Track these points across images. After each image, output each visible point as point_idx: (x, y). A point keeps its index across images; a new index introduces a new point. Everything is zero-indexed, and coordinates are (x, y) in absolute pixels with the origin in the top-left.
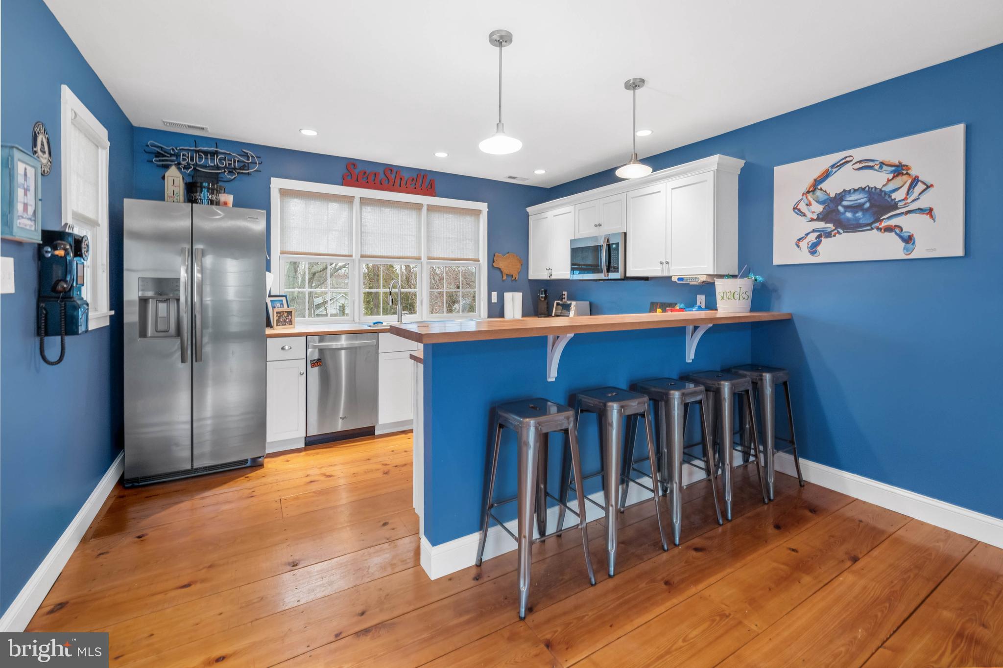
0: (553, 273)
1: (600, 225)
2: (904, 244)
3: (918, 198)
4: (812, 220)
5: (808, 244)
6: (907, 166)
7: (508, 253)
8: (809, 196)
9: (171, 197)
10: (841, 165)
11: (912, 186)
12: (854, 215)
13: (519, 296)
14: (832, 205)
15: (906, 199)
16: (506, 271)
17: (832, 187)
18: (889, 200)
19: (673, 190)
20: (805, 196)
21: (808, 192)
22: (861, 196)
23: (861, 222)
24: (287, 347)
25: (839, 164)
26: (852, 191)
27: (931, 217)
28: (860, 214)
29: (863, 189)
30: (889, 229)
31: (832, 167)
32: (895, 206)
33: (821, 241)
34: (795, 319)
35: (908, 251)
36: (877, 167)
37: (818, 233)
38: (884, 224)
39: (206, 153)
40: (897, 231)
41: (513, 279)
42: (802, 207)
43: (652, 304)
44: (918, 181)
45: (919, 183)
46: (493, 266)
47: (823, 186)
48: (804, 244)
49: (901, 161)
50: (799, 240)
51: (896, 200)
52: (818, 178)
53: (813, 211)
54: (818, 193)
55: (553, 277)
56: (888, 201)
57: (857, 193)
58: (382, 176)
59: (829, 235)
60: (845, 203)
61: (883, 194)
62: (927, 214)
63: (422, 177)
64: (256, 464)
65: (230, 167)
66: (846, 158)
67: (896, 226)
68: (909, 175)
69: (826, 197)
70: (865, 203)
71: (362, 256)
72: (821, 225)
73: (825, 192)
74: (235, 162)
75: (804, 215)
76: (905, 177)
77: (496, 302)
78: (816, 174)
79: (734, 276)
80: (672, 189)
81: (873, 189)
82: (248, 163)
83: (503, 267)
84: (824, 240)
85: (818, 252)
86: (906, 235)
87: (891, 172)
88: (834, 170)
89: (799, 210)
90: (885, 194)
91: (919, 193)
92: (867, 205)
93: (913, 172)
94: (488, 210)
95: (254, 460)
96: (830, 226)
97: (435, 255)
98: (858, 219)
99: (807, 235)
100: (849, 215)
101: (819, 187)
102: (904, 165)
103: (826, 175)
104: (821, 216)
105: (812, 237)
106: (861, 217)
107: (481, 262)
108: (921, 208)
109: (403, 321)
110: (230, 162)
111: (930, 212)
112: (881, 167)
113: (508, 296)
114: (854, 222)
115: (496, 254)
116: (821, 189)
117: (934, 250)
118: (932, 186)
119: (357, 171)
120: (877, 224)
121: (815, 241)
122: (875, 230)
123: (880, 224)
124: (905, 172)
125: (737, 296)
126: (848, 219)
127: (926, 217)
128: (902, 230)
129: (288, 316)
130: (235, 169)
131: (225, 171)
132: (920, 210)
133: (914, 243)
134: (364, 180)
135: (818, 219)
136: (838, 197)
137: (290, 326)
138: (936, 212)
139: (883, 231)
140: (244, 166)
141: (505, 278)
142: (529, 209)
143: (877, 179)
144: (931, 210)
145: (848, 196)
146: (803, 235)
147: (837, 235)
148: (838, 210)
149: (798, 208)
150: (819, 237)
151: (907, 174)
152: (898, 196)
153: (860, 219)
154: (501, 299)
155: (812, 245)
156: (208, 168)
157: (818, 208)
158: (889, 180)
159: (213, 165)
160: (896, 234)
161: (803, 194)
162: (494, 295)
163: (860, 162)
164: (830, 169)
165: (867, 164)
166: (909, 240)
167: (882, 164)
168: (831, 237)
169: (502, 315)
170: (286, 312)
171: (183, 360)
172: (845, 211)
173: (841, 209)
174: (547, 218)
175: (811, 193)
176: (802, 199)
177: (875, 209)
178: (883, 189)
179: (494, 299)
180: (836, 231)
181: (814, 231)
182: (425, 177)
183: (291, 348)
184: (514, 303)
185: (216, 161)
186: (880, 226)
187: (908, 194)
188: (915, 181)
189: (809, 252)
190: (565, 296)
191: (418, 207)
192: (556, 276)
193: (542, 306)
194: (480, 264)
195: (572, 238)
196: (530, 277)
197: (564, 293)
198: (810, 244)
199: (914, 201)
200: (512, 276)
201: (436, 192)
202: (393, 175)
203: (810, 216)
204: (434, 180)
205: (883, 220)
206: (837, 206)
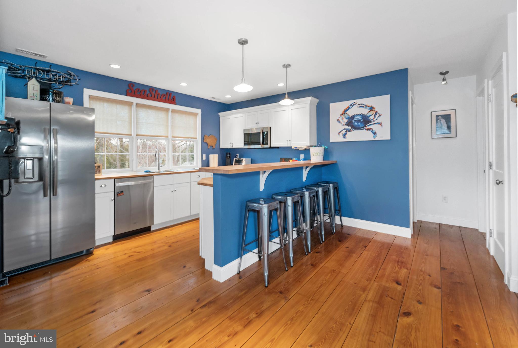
0: (234, 145)
1: (258, 123)
2: (373, 135)
4: (344, 125)
6: (374, 107)
7: (211, 135)
8: (343, 116)
9: (32, 97)
10: (353, 105)
11: (376, 115)
13: (216, 156)
14: (350, 120)
15: (374, 119)
16: (210, 143)
17: (350, 113)
19: (292, 110)
21: (342, 114)
22: (360, 117)
23: (360, 126)
24: (103, 186)
25: (352, 105)
26: (357, 115)
27: (381, 126)
28: (359, 124)
29: (361, 114)
30: (369, 129)
31: (350, 105)
32: (370, 121)
34: (338, 163)
35: (375, 137)
36: (365, 107)
38: (367, 128)
39: (44, 71)
40: (371, 130)
41: (213, 148)
42: (340, 120)
43: (281, 159)
44: (377, 113)
46: (203, 141)
47: (347, 112)
48: (341, 134)
50: (340, 132)
51: (371, 119)
52: (346, 109)
53: (344, 121)
54: (346, 115)
55: (234, 147)
56: (368, 119)
57: (359, 116)
58: (148, 92)
59: (349, 131)
60: (355, 119)
61: (367, 117)
62: (380, 124)
63: (169, 93)
64: (89, 253)
65: (59, 80)
66: (355, 103)
67: (371, 129)
69: (348, 117)
71: (137, 135)
72: (347, 127)
73: (348, 115)
74: (63, 77)
75: (341, 123)
76: (373, 111)
78: (345, 107)
79: (315, 146)
81: (364, 115)
82: (71, 79)
83: (208, 142)
84: (348, 133)
85: (346, 137)
86: (374, 132)
87: (369, 109)
88: (351, 106)
89: (339, 121)
91: (378, 117)
92: (362, 120)
93: (376, 110)
94: (201, 113)
95: (88, 250)
96: (350, 128)
97: (176, 135)
98: (359, 125)
99: (342, 130)
100: (356, 124)
101: (346, 113)
103: (348, 109)
104: (347, 124)
105: (344, 131)
106: (360, 124)
107: (198, 139)
109: (161, 170)
110: (60, 78)
111: (381, 124)
112: (366, 107)
113: (211, 156)
114: (358, 126)
115: (205, 135)
116: (347, 113)
117: (382, 137)
118: (381, 115)
119: (134, 88)
121: (345, 133)
122: (364, 130)
123: (366, 127)
125: (319, 154)
126: (356, 125)
127: (379, 126)
128: (372, 130)
129: (98, 168)
130: (63, 81)
131: (56, 83)
132: (378, 123)
133: (376, 135)
134: (138, 93)
135: (346, 125)
136: (353, 117)
137: (100, 174)
138: (382, 124)
139: (367, 130)
140: (68, 81)
141: (209, 147)
142: (220, 114)
143: (365, 111)
145: (356, 117)
147: (352, 131)
148: (352, 122)
150: (346, 131)
151: (374, 110)
152: (371, 118)
153: (360, 125)
154: (208, 158)
156: (45, 80)
157: (346, 121)
158: (369, 112)
159: (48, 78)
161: (341, 115)
162: (204, 156)
163: (359, 104)
165: (361, 106)
166: (375, 133)
167: (366, 106)
169: (208, 165)
170: (97, 166)
171: (45, 195)
172: (355, 122)
173: (353, 121)
174: (230, 118)
175: (343, 115)
176: (340, 117)
177: (364, 122)
178: (367, 115)
179: (204, 158)
180: (352, 129)
181: (344, 129)
182: (170, 94)
183: (106, 186)
184: (214, 159)
185: (51, 76)
187: (374, 117)
188: (376, 113)
189: (343, 137)
190: (238, 156)
191: (167, 110)
192: (235, 146)
193: (228, 161)
194: (197, 140)
195: (244, 129)
196: (221, 147)
197: (237, 154)
198: (343, 134)
199: (376, 120)
200: (212, 146)
201: (176, 103)
202: (154, 92)
203: (343, 123)
204: (175, 96)
205: (367, 126)
206: (352, 120)
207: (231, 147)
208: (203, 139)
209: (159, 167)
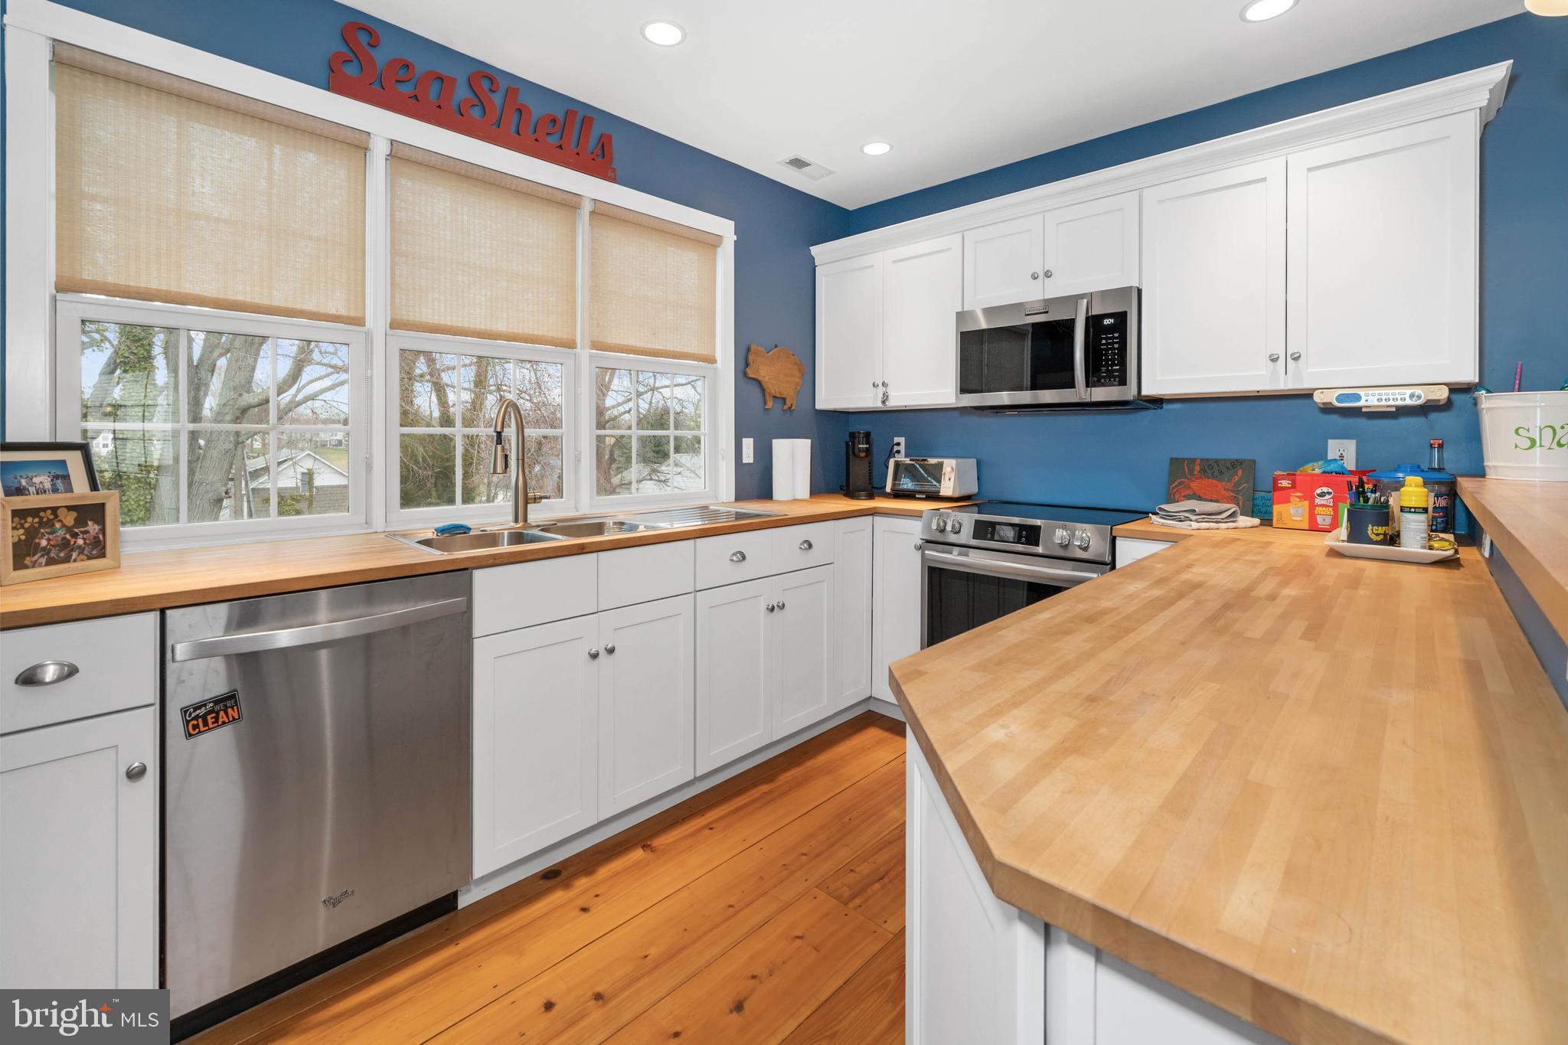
0: (892, 393)
1: (1048, 274)
7: (776, 346)
13: (802, 448)
16: (773, 388)
41: (786, 407)
46: (745, 374)
55: (894, 403)
58: (464, 92)
63: (580, 117)
71: (395, 325)
77: (752, 461)
80: (1310, 170)
83: (766, 379)
94: (735, 238)
97: (611, 339)
107: (719, 364)
113: (782, 448)
115: (753, 347)
119: (380, 56)
141: (770, 405)
142: (815, 250)
154: (765, 456)
162: (748, 444)
169: (765, 492)
174: (874, 266)
179: (748, 457)
182: (586, 123)
184: (793, 463)
190: (902, 448)
191: (568, 203)
192: (901, 398)
193: (859, 469)
194: (716, 369)
195: (960, 310)
196: (819, 406)
197: (896, 440)
200: (784, 399)
201: (614, 170)
202: (497, 99)
204: (609, 137)
207: (878, 405)
208: (742, 365)
209: (524, 499)
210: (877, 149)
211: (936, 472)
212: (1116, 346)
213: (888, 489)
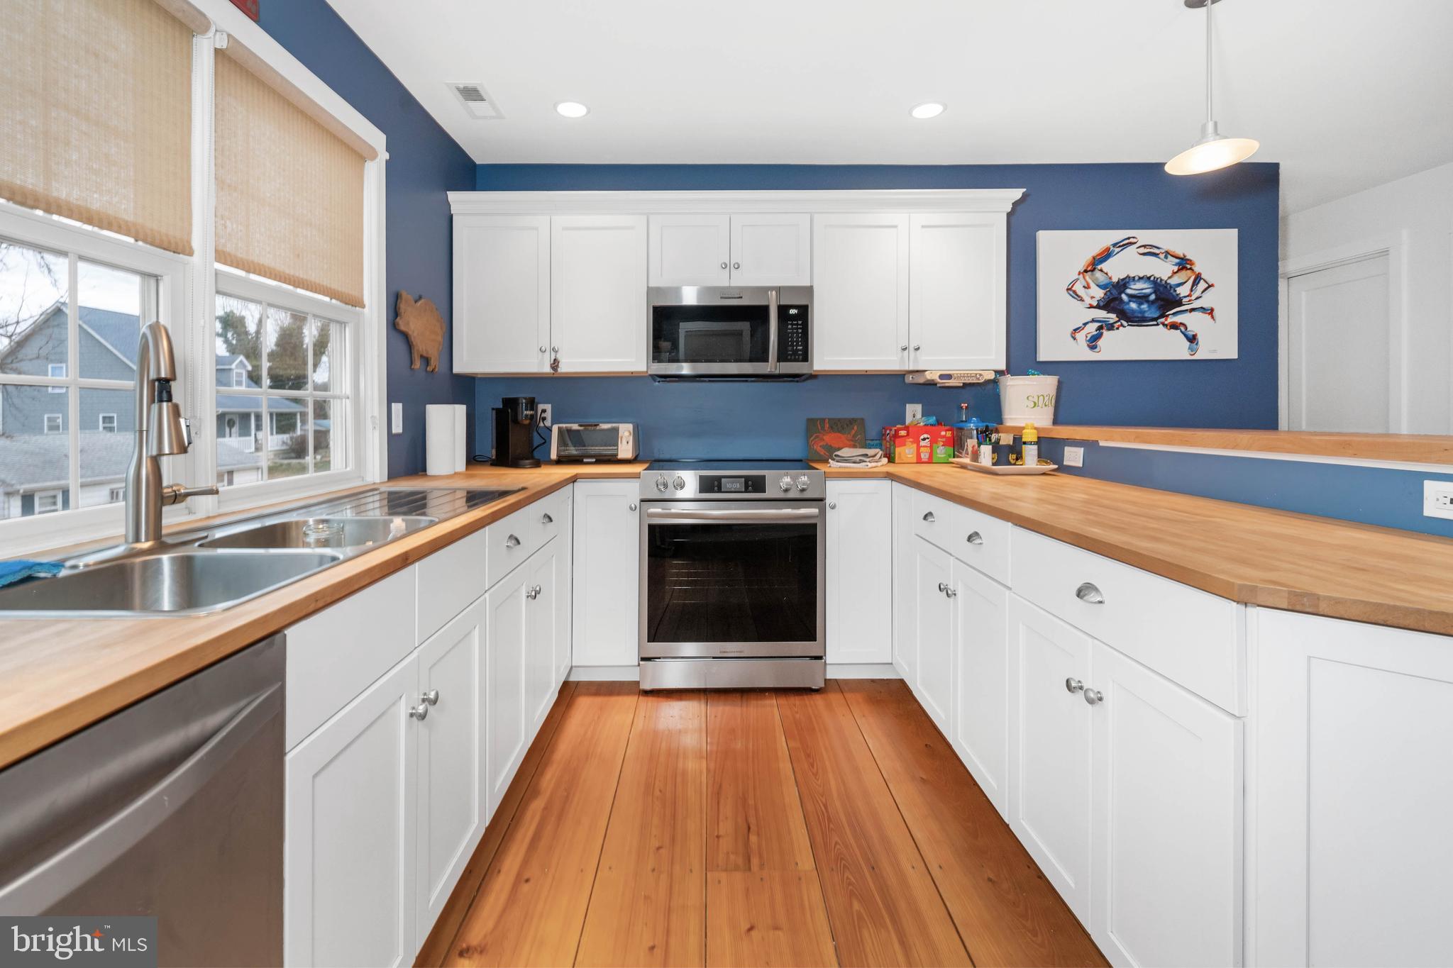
2: (1189, 343)
3: (1200, 297)
4: (1091, 307)
5: (1087, 337)
6: (1191, 261)
7: (421, 297)
8: (1088, 276)
10: (1124, 245)
11: (1195, 283)
12: (1138, 307)
14: (1114, 292)
15: (1189, 295)
16: (420, 344)
17: (1116, 269)
18: (1174, 294)
19: (924, 229)
20: (1081, 275)
21: (1086, 271)
22: (1145, 286)
23: (1146, 315)
25: (1121, 244)
26: (1137, 278)
27: (1213, 317)
28: (1145, 306)
29: (1149, 278)
30: (1174, 326)
31: (1114, 245)
33: (1102, 334)
35: (1193, 351)
36: (1162, 256)
37: (1100, 324)
38: (1170, 320)
40: (1183, 329)
41: (429, 369)
42: (1078, 288)
44: (1201, 279)
45: (1202, 281)
46: (395, 325)
47: (1104, 266)
48: (1081, 336)
49: (1186, 254)
50: (1075, 330)
51: (1181, 296)
52: (1097, 255)
53: (1092, 295)
54: (1098, 274)
56: (1173, 296)
57: (1142, 281)
59: (1111, 327)
60: (1129, 291)
61: (1168, 287)
62: (1209, 314)
66: (1129, 238)
67: (1182, 324)
68: (1193, 270)
69: (1107, 281)
70: (1151, 294)
72: (1102, 314)
73: (1106, 274)
75: (1082, 300)
76: (1189, 271)
80: (922, 226)
81: (1159, 280)
83: (415, 334)
84: (1105, 333)
85: (1098, 347)
86: (1191, 334)
87: (1176, 265)
88: (1118, 250)
89: (1075, 292)
90: (1171, 287)
92: (1153, 297)
93: (1197, 269)
96: (1112, 317)
98: (1143, 312)
99: (1085, 324)
100: (1133, 306)
101: (1099, 267)
102: (1188, 260)
103: (1106, 255)
104: (1102, 304)
105: (1092, 328)
106: (1147, 309)
108: (1204, 306)
111: (1211, 312)
112: (1166, 257)
114: (1139, 315)
115: (403, 295)
116: (1101, 270)
118: (1212, 286)
120: (1163, 320)
121: (1096, 333)
122: (1161, 326)
123: (1166, 320)
124: (1189, 266)
126: (1133, 311)
128: (1186, 328)
132: (1203, 309)
133: (1197, 344)
135: (1098, 307)
136: (1121, 283)
139: (1168, 327)
141: (416, 365)
143: (1163, 270)
144: (1212, 310)
145: (1133, 283)
146: (1081, 325)
147: (1121, 328)
148: (1121, 300)
149: (1073, 289)
150: (1100, 328)
151: (1190, 269)
152: (1183, 291)
153: (1145, 312)
155: (1092, 337)
157: (1099, 294)
158: (1175, 273)
160: (1181, 331)
161: (1079, 273)
163: (1144, 246)
164: (1112, 248)
165: (1152, 250)
166: (1192, 339)
167: (1167, 253)
168: (1113, 330)
172: (1130, 301)
173: (1124, 297)
175: (1090, 273)
176: (1077, 279)
177: (1160, 303)
178: (1168, 281)
180: (1119, 323)
181: (1093, 321)
186: (1166, 323)
187: (1192, 290)
188: (1198, 278)
189: (1088, 345)
195: (649, 285)
196: (458, 369)
198: (1089, 336)
199: (1197, 298)
203: (1088, 301)
205: (1169, 315)
206: (1120, 294)
210: (572, 110)
211: (613, 436)
212: (800, 331)
213: (554, 456)
